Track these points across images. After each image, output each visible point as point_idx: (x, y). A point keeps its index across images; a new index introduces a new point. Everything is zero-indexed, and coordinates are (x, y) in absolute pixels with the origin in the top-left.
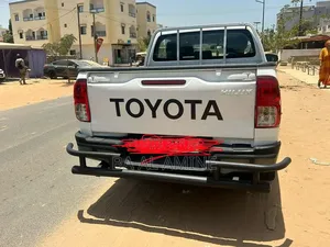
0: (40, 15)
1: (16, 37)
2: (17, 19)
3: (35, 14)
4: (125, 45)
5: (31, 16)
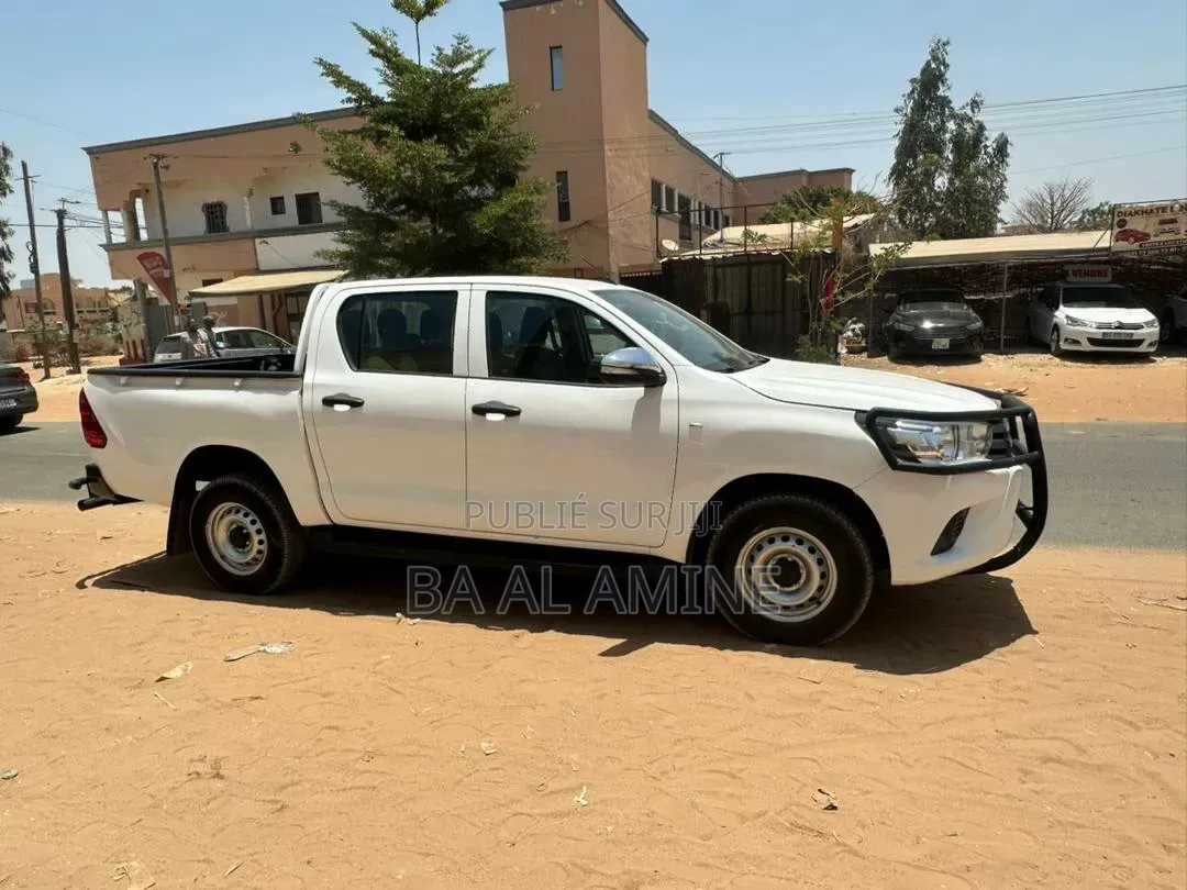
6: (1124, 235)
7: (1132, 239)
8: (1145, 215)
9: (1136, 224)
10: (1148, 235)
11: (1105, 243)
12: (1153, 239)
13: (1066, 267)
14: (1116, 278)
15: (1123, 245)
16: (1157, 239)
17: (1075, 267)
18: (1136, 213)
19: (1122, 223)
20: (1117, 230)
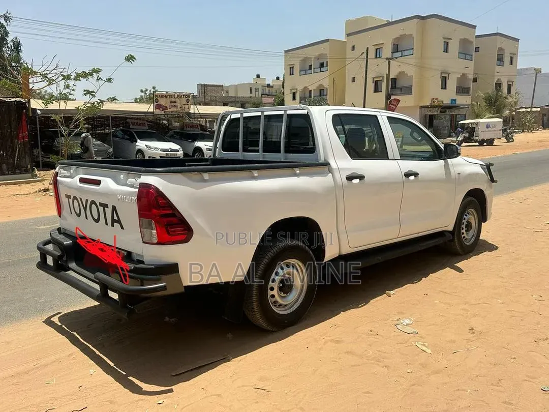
0: (322, 65)
1: (288, 98)
2: (292, 73)
3: (315, 64)
4: (445, 108)
5: (310, 67)
6: (158, 107)
7: (161, 109)
8: (165, 98)
9: (162, 102)
10: (166, 107)
11: (151, 110)
12: (169, 110)
13: (128, 120)
14: (150, 127)
15: (158, 112)
16: (170, 110)
17: (133, 121)
18: (162, 97)
19: (157, 101)
20: (155, 104)
